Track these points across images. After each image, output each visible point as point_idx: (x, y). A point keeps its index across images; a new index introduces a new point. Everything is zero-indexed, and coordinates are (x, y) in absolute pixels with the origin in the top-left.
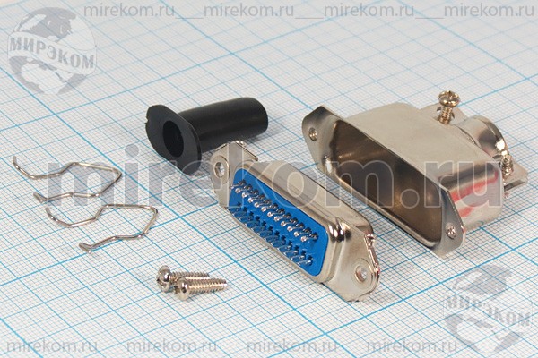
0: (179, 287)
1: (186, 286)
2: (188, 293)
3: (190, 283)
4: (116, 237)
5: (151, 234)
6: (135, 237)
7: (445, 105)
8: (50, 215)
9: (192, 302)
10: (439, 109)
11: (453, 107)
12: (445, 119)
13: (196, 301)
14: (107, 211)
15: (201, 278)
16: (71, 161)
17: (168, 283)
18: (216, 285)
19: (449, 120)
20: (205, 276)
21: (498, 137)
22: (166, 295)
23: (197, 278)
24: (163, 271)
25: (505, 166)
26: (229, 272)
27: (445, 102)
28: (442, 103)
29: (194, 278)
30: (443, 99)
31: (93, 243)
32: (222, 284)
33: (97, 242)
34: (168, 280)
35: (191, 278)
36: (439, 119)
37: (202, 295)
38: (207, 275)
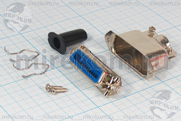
0: (52, 90)
1: (54, 90)
2: (55, 92)
3: (56, 89)
4: (35, 74)
5: (46, 73)
6: (41, 74)
7: (151, 31)
8: (14, 66)
9: (56, 95)
10: (149, 32)
11: (153, 32)
12: (151, 35)
13: (58, 95)
14: (33, 65)
15: (59, 88)
16: (24, 49)
17: (49, 89)
18: (64, 90)
19: (152, 36)
20: (61, 87)
21: (168, 42)
22: (48, 93)
23: (58, 88)
24: (47, 85)
25: (169, 51)
26: (69, 86)
27: (151, 30)
28: (150, 31)
29: (57, 88)
30: (150, 29)
31: (27, 75)
32: (66, 90)
33: (28, 75)
34: (49, 88)
35: (56, 88)
36: (149, 36)
37: (60, 93)
38: (62, 87)
